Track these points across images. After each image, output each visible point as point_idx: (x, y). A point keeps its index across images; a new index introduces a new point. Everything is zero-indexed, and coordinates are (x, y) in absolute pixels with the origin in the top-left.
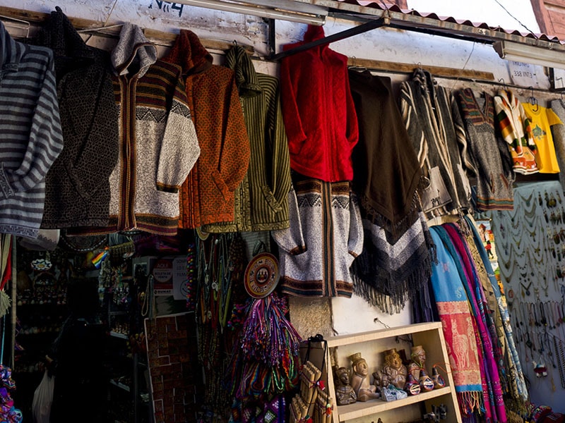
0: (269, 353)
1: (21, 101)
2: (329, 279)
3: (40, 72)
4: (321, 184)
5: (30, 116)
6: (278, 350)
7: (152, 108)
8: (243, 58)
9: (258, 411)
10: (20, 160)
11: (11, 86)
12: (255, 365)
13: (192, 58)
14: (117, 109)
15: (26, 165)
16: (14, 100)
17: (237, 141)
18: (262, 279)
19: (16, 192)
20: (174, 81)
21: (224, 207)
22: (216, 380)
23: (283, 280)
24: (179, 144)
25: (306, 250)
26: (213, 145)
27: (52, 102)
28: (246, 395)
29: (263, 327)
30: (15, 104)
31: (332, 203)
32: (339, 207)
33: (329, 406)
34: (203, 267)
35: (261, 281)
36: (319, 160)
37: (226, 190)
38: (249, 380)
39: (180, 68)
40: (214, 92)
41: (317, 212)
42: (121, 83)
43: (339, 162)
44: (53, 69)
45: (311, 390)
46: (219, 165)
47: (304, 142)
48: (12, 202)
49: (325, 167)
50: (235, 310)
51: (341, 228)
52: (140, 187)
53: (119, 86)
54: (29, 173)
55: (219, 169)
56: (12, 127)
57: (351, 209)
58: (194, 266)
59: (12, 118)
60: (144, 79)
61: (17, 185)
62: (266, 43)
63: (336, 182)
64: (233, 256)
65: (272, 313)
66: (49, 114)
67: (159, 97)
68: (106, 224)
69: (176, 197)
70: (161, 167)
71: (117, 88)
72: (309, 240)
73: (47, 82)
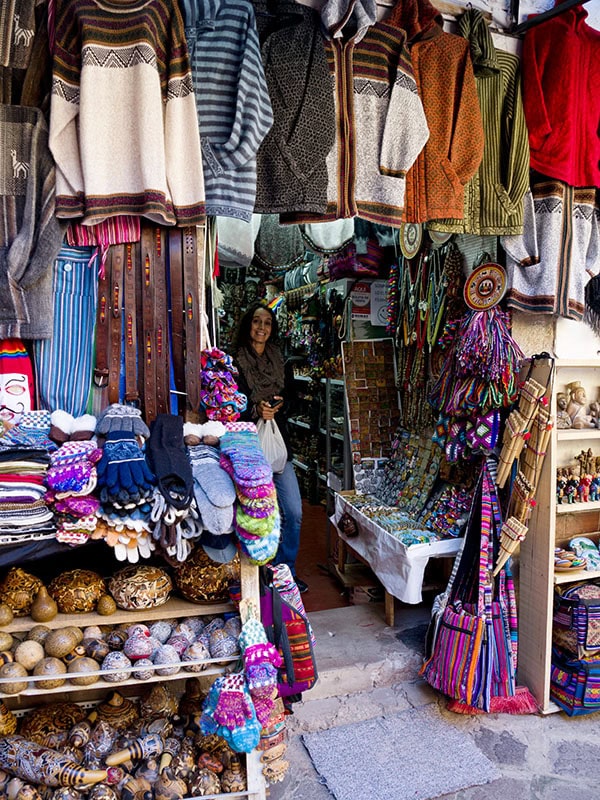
0: (489, 366)
1: (221, 66)
2: (562, 296)
3: (240, 31)
4: (563, 187)
5: (235, 85)
6: (499, 365)
7: (372, 80)
8: (480, 26)
9: (469, 426)
10: (227, 136)
11: (207, 49)
12: (471, 379)
13: (420, 20)
14: (332, 81)
15: (235, 138)
16: (214, 65)
17: (470, 127)
18: (486, 291)
19: (226, 170)
20: (398, 48)
21: (453, 202)
22: (417, 402)
23: (510, 292)
24: (405, 123)
25: (539, 261)
26: (442, 129)
27: (258, 66)
28: (459, 407)
29: (486, 339)
30: (215, 70)
31: (573, 212)
32: (581, 218)
33: (550, 423)
34: (407, 288)
35: (484, 293)
36: (565, 158)
37: (457, 182)
38: (464, 394)
39: (404, 33)
40: (444, 65)
41: (556, 219)
42: (334, 49)
43: (587, 164)
44: (255, 28)
45: (533, 406)
46: (450, 154)
47: (547, 137)
48: (222, 181)
49: (570, 168)
50: (447, 328)
51: (581, 242)
52: (361, 171)
53: (332, 53)
54: (238, 148)
55: (449, 157)
56: (214, 97)
57: (593, 222)
58: (396, 289)
59: (213, 86)
60: (361, 44)
61: (227, 161)
62: (506, 11)
63: (581, 188)
64: (449, 269)
65: (495, 326)
66: (255, 80)
67: (381, 67)
68: (323, 210)
69: (402, 183)
70: (384, 150)
71: (330, 55)
72: (544, 250)
73: (250, 42)
